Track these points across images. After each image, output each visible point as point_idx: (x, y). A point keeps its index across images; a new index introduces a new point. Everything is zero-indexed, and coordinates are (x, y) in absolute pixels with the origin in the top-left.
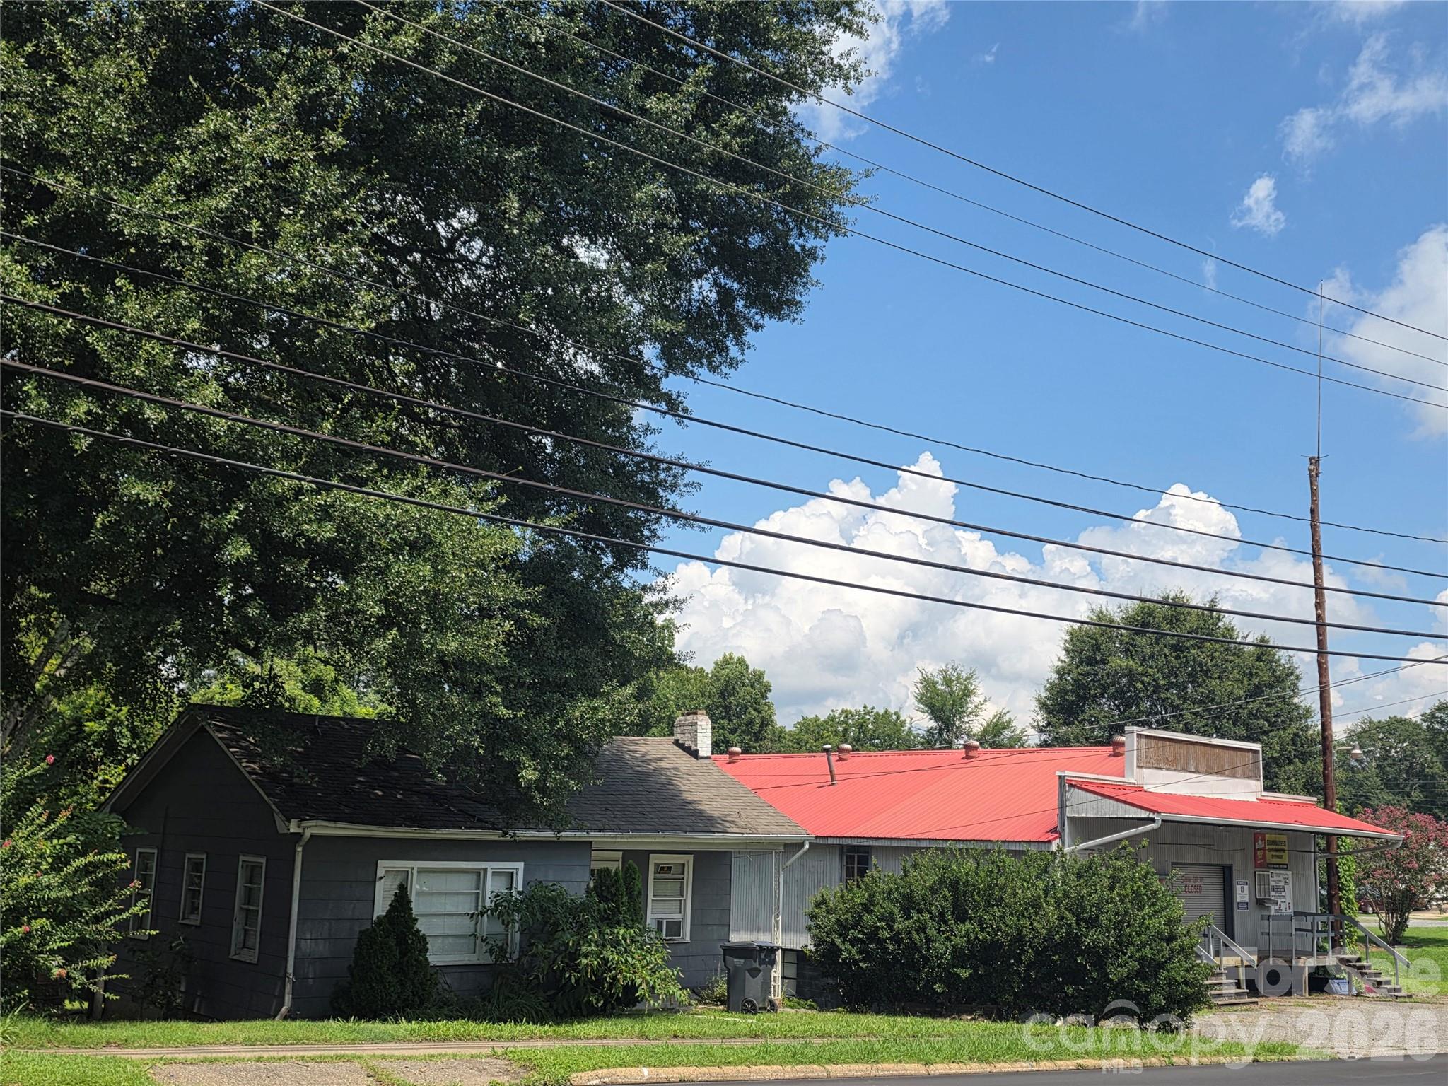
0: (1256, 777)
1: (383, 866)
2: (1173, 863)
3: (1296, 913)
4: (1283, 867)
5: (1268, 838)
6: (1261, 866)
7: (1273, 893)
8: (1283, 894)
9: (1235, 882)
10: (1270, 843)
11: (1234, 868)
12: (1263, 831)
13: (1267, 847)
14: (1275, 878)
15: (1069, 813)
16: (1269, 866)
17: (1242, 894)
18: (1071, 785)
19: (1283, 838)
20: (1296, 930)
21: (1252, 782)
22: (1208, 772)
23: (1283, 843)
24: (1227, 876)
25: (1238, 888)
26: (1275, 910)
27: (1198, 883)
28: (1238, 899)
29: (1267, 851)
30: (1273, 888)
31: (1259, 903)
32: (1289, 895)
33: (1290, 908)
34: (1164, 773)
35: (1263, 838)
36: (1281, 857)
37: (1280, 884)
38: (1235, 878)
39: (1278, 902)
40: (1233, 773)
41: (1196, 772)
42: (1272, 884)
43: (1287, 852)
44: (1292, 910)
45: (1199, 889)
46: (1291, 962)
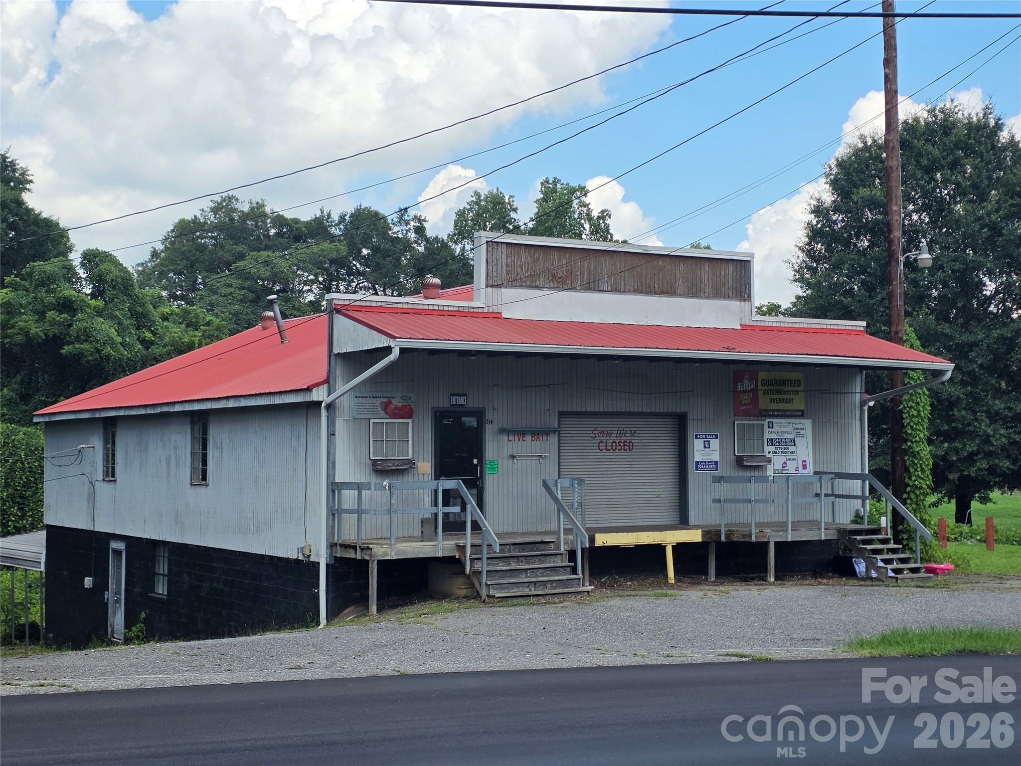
0: (741, 296)
2: (561, 414)
3: (816, 473)
4: (794, 414)
5: (762, 375)
6: (746, 414)
7: (767, 449)
8: (791, 449)
9: (691, 434)
10: (765, 383)
11: (691, 416)
12: (754, 367)
13: (761, 388)
14: (776, 429)
15: (336, 349)
16: (765, 414)
17: (705, 450)
18: (338, 311)
19: (795, 376)
21: (733, 304)
22: (637, 291)
23: (795, 382)
24: (680, 427)
25: (698, 444)
26: (775, 471)
27: (628, 438)
28: (698, 458)
29: (760, 393)
30: (771, 442)
31: (739, 462)
32: (804, 450)
33: (805, 467)
34: (545, 292)
35: (754, 377)
36: (790, 401)
37: (786, 436)
38: (692, 429)
39: (778, 461)
40: (694, 292)
41: (615, 290)
42: (767, 436)
43: (802, 394)
44: (810, 470)
45: (629, 446)
46: (751, 537)
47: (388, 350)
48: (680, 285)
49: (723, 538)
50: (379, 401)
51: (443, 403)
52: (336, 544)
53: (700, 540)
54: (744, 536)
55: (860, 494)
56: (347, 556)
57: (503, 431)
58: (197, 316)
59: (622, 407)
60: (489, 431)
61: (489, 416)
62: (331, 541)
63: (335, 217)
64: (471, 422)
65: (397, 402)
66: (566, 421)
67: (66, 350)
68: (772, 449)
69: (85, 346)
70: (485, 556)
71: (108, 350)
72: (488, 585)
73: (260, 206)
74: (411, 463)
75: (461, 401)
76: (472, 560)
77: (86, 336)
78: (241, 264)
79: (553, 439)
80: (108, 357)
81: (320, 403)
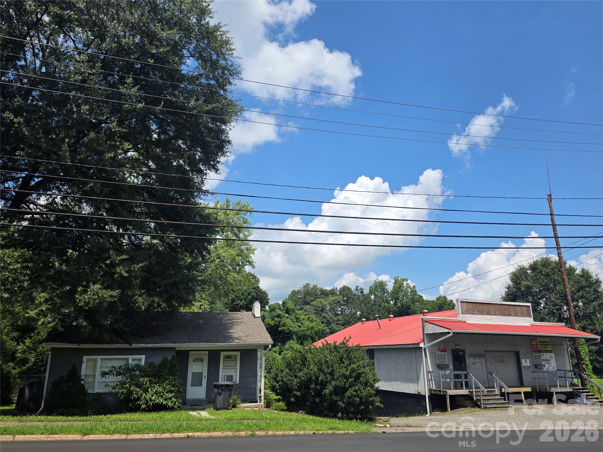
0: (529, 316)
1: (85, 358)
2: (485, 351)
3: (558, 370)
4: (550, 352)
5: (538, 340)
6: (535, 351)
7: (543, 362)
8: (550, 362)
9: (521, 357)
10: (540, 342)
11: (520, 352)
12: (536, 337)
13: (538, 343)
14: (544, 356)
15: (426, 332)
16: (540, 351)
17: (525, 363)
18: (425, 322)
19: (547, 340)
20: (559, 377)
21: (528, 318)
22: (501, 315)
23: (548, 342)
24: (517, 355)
25: (523, 361)
26: (546, 369)
27: (503, 359)
28: (524, 365)
29: (538, 345)
30: (544, 360)
31: (536, 366)
32: (553, 363)
33: (554, 368)
34: (477, 316)
35: (536, 340)
36: (547, 348)
37: (548, 358)
38: (521, 356)
39: (547, 366)
40: (516, 315)
41: (495, 315)
42: (542, 358)
43: (550, 345)
44: (556, 369)
45: (503, 361)
46: (547, 390)
47: (449, 333)
48: (512, 313)
49: (538, 390)
50: (437, 347)
51: (453, 347)
52: (432, 390)
53: (531, 391)
54: (544, 390)
55: (564, 376)
56: (436, 393)
57: (470, 356)
58: (312, 318)
59: (501, 349)
60: (467, 356)
61: (466, 352)
62: (429, 388)
63: (338, 289)
64: (461, 353)
65: (442, 347)
66: (486, 353)
67: (280, 329)
68: (544, 362)
69: (285, 328)
70: (482, 394)
71: (291, 329)
72: (483, 404)
73: (316, 286)
74: (448, 366)
75: (458, 347)
76: (476, 396)
77: (284, 325)
78: (313, 303)
79: (484, 359)
80: (291, 330)
81: (422, 348)
